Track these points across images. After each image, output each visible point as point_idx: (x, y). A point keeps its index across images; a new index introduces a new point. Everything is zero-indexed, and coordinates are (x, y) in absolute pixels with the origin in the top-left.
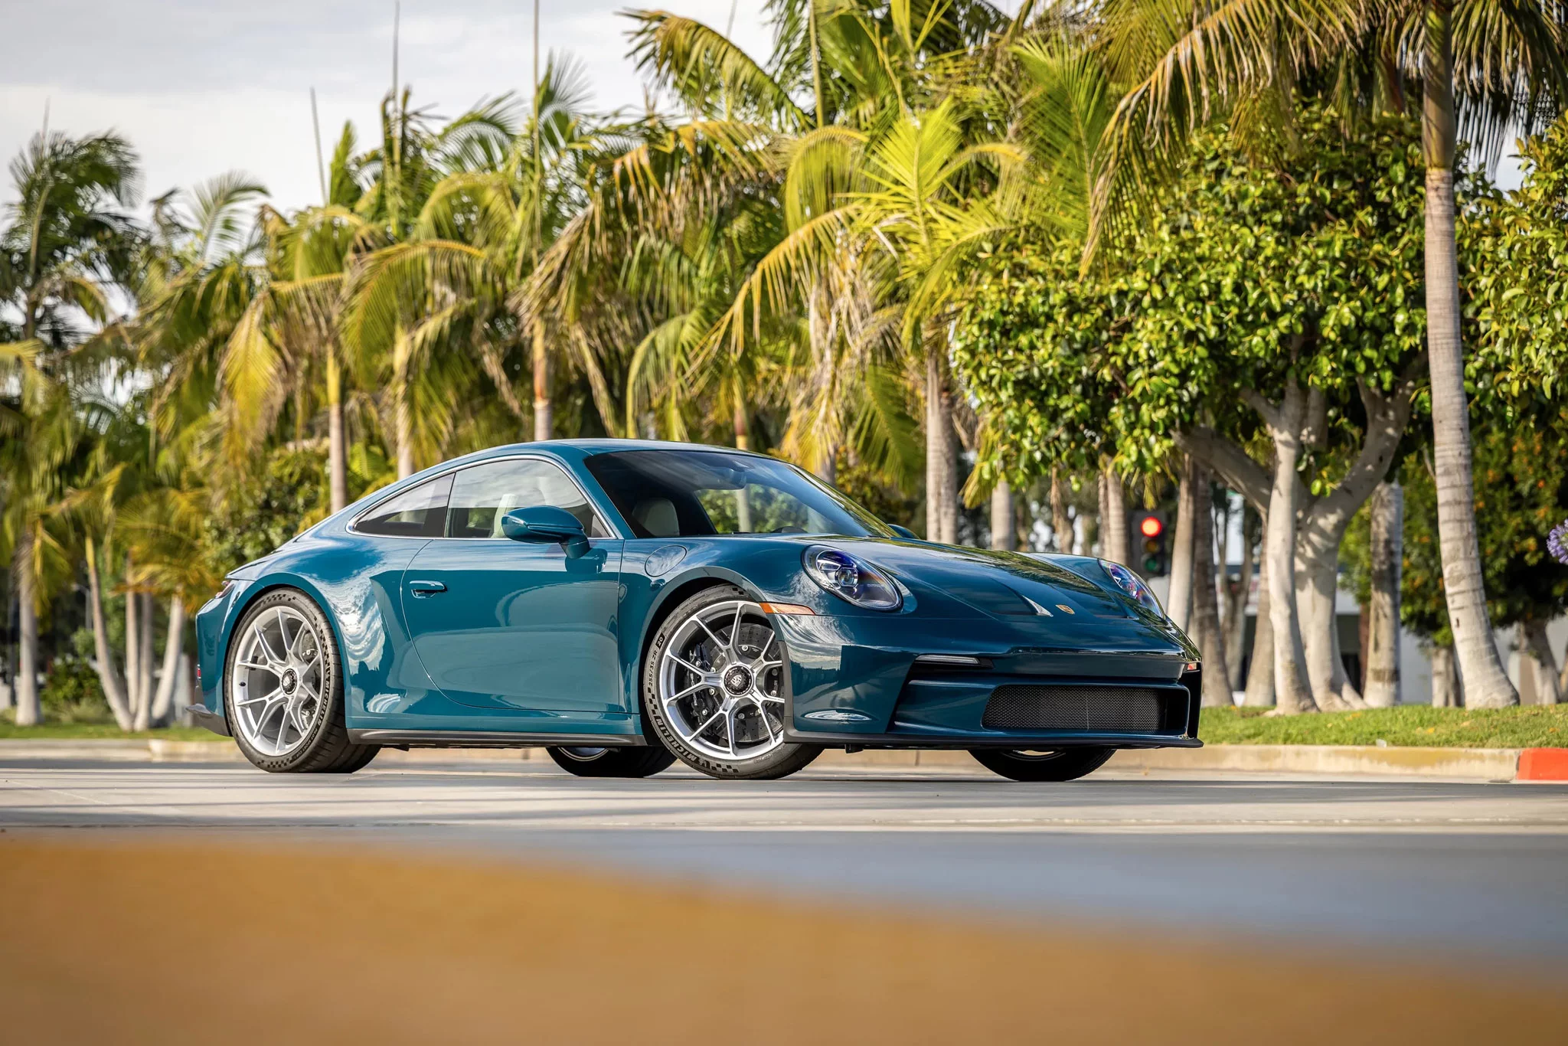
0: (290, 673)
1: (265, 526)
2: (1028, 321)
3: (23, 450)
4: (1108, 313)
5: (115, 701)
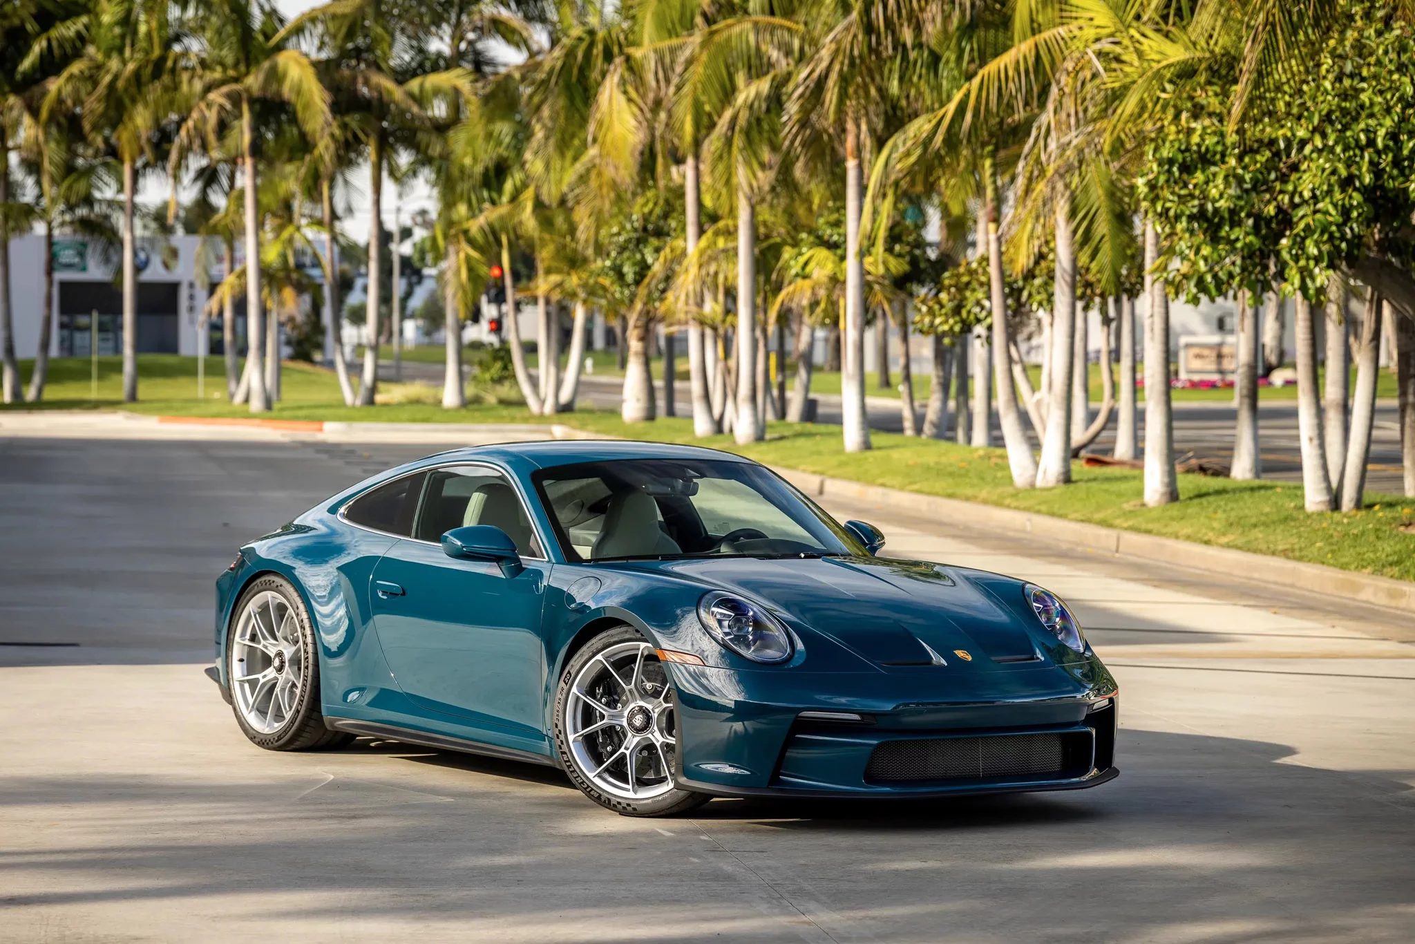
0: (280, 654)
1: (641, 246)
2: (1205, 159)
3: (448, 168)
4: (1277, 154)
5: (526, 389)
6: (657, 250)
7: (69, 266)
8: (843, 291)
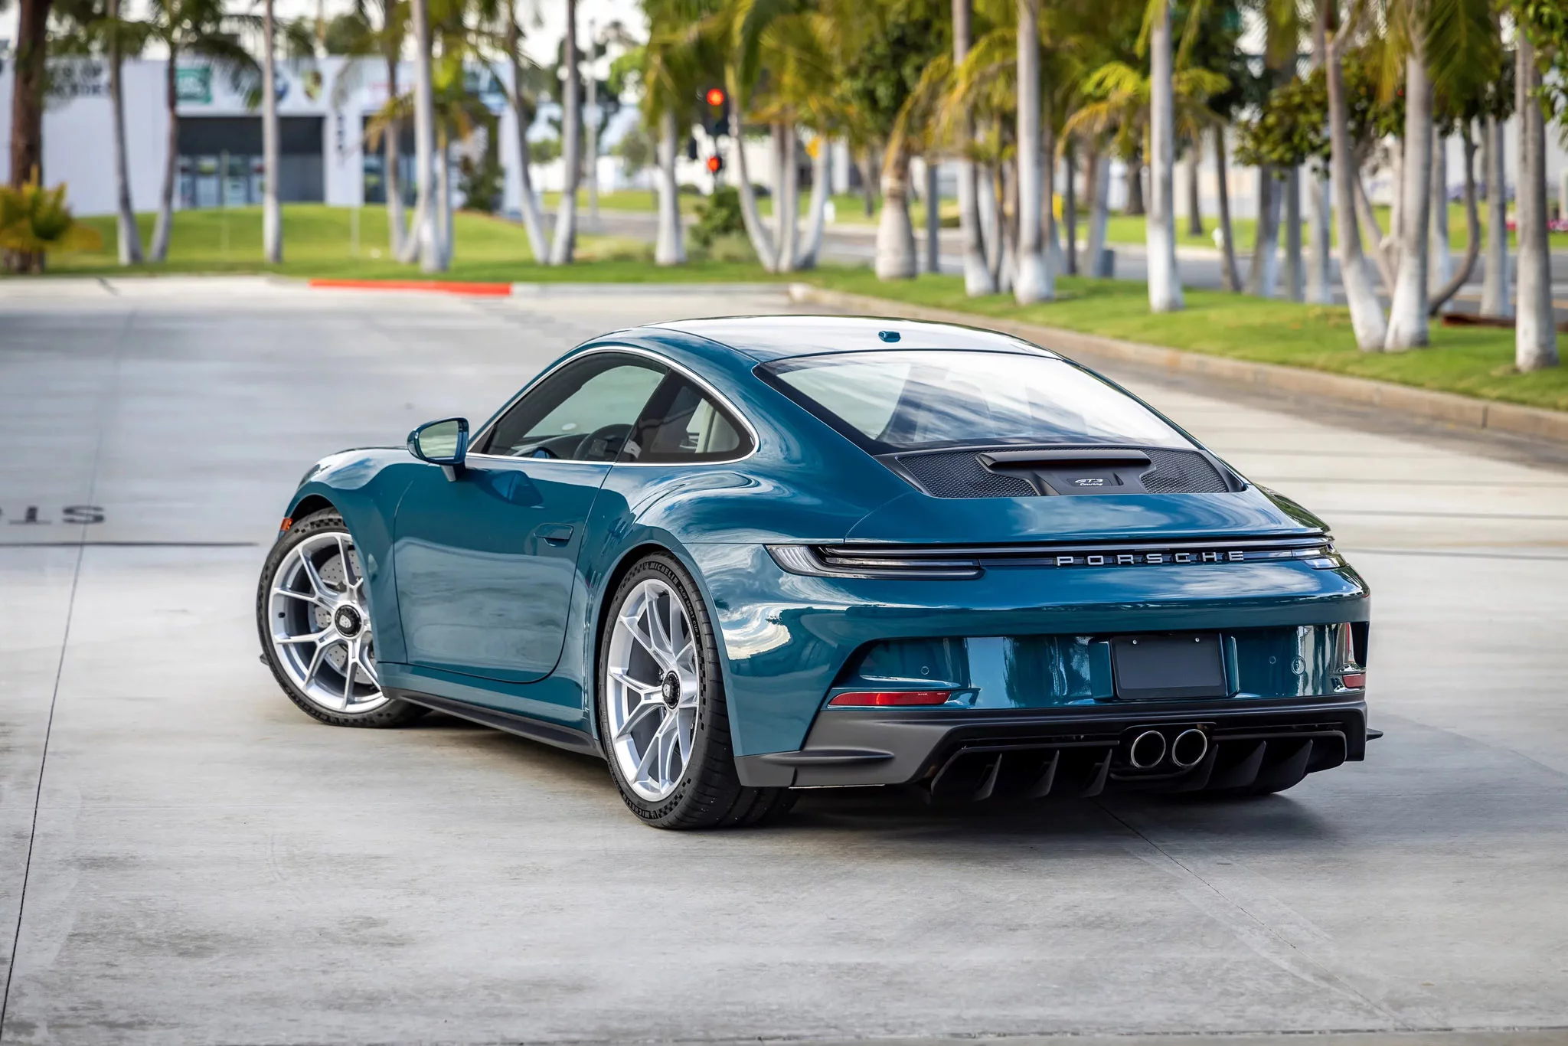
1: (899, 64)
6: (919, 69)
7: (190, 97)
8: (1148, 116)
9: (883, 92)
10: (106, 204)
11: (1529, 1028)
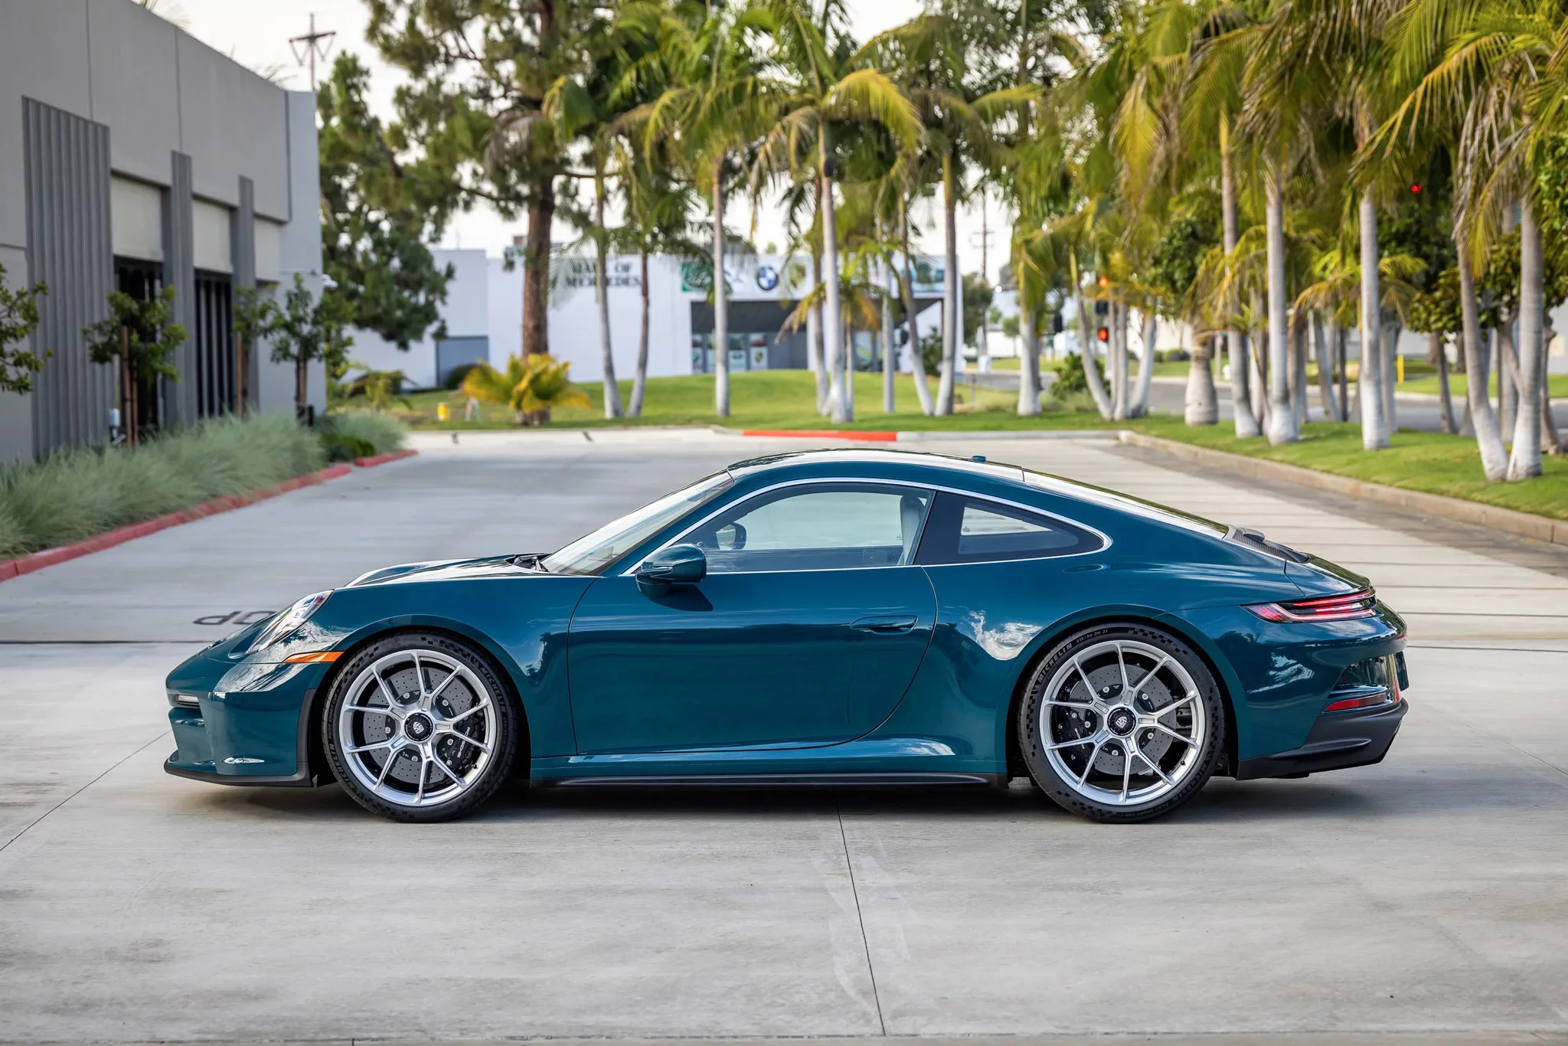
1: (1191, 252)
5: (1097, 395)
8: (1359, 293)
9: (1178, 275)
10: (598, 375)
11: (981, 1035)
